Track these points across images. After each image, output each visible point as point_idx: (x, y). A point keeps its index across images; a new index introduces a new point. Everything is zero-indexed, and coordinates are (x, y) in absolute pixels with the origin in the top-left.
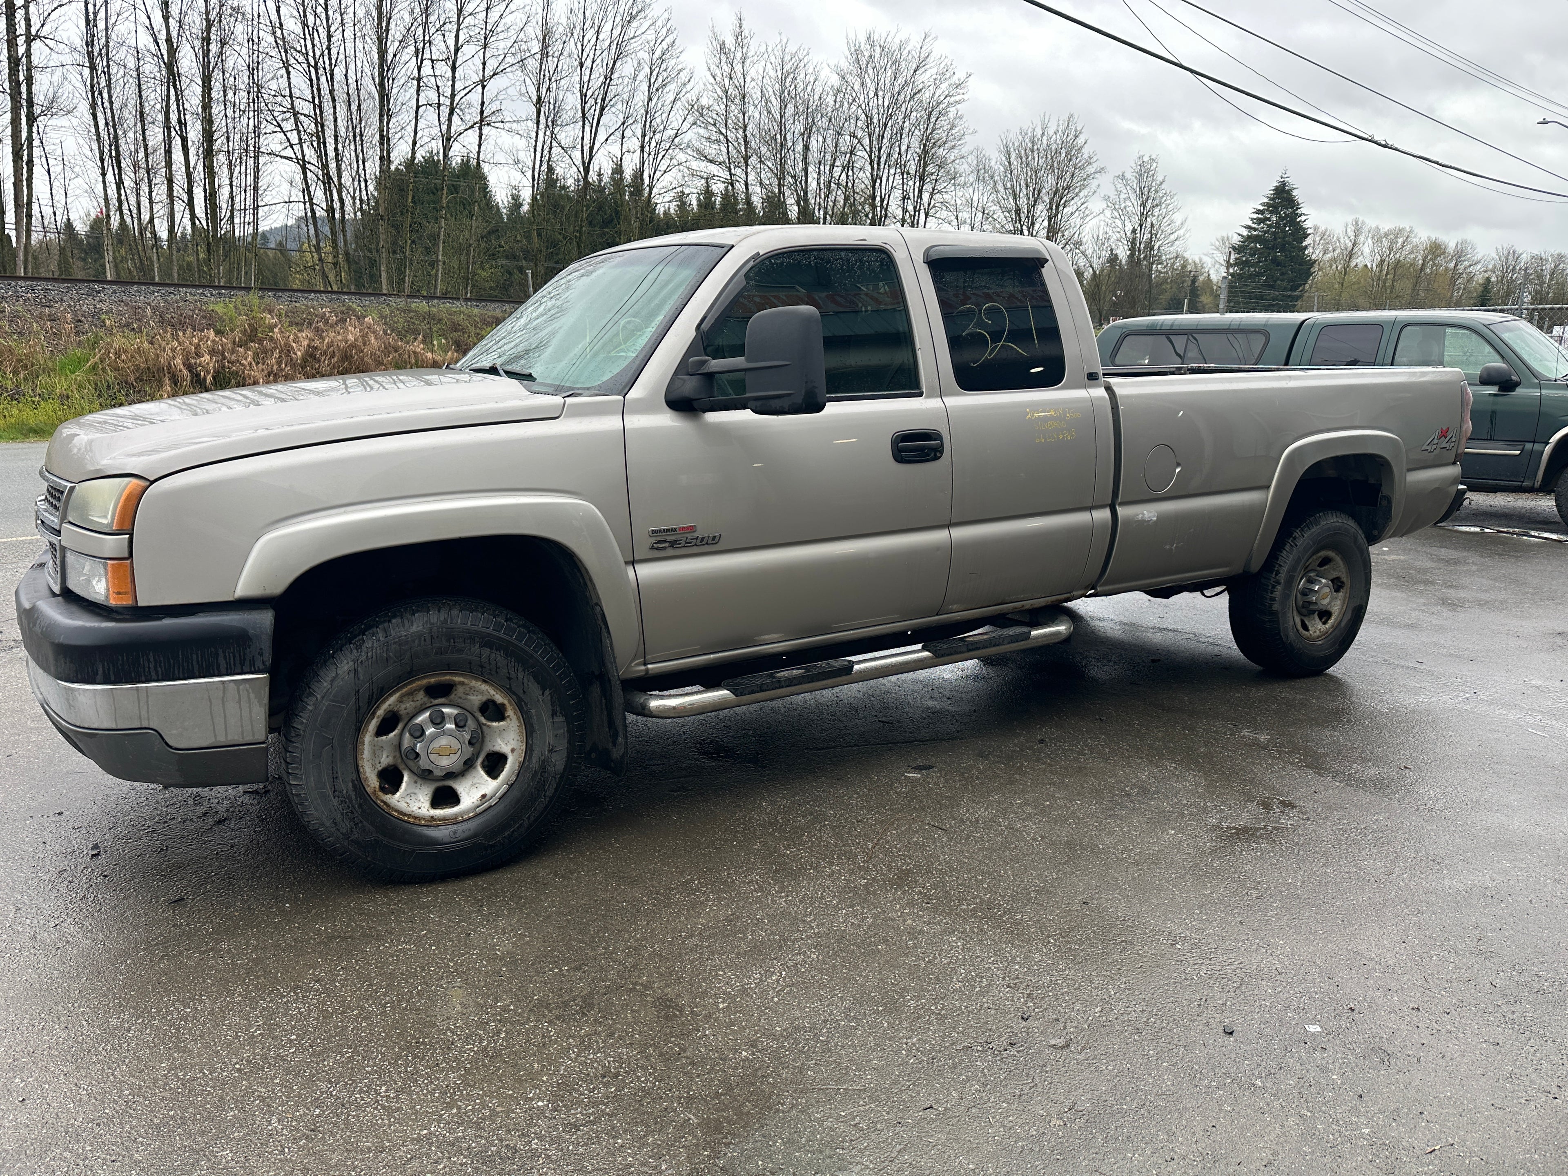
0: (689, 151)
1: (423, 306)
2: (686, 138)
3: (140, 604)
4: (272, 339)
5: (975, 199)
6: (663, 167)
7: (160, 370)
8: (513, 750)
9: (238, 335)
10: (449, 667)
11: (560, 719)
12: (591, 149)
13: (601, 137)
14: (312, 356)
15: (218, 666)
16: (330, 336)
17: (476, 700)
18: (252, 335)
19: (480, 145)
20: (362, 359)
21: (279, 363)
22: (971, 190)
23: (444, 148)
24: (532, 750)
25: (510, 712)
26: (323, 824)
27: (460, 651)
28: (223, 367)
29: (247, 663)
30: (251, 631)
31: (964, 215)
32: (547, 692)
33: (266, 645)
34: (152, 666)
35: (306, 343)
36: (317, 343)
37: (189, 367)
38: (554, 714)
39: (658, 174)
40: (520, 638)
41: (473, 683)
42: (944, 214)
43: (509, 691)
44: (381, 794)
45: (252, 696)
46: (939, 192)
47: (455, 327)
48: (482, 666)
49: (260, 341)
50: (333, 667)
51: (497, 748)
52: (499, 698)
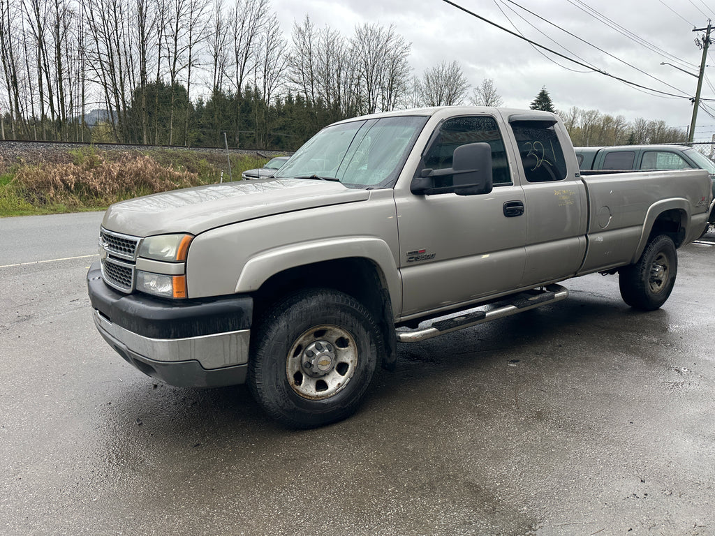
0: (286, 78)
1: (170, 150)
2: (284, 72)
3: (189, 297)
4: (101, 167)
6: (274, 86)
7: (48, 182)
8: (351, 361)
9: (84, 165)
10: (326, 322)
11: (373, 345)
12: (241, 77)
13: (246, 72)
14: (122, 175)
15: (228, 327)
16: (129, 165)
17: (335, 337)
18: (91, 165)
19: (189, 75)
20: (145, 176)
21: (106, 178)
22: (412, 95)
23: (172, 77)
24: (360, 361)
25: (350, 343)
26: (271, 403)
27: (332, 314)
28: (79, 181)
29: (241, 324)
30: (244, 309)
32: (369, 332)
33: (250, 315)
34: (198, 328)
35: (118, 168)
36: (123, 168)
37: (63, 181)
38: (371, 343)
39: (272, 88)
40: (356, 307)
41: (336, 329)
43: (352, 333)
44: (295, 385)
45: (243, 340)
46: (398, 96)
47: (186, 160)
48: (340, 321)
49: (96, 168)
50: (277, 325)
51: (343, 361)
52: (346, 336)
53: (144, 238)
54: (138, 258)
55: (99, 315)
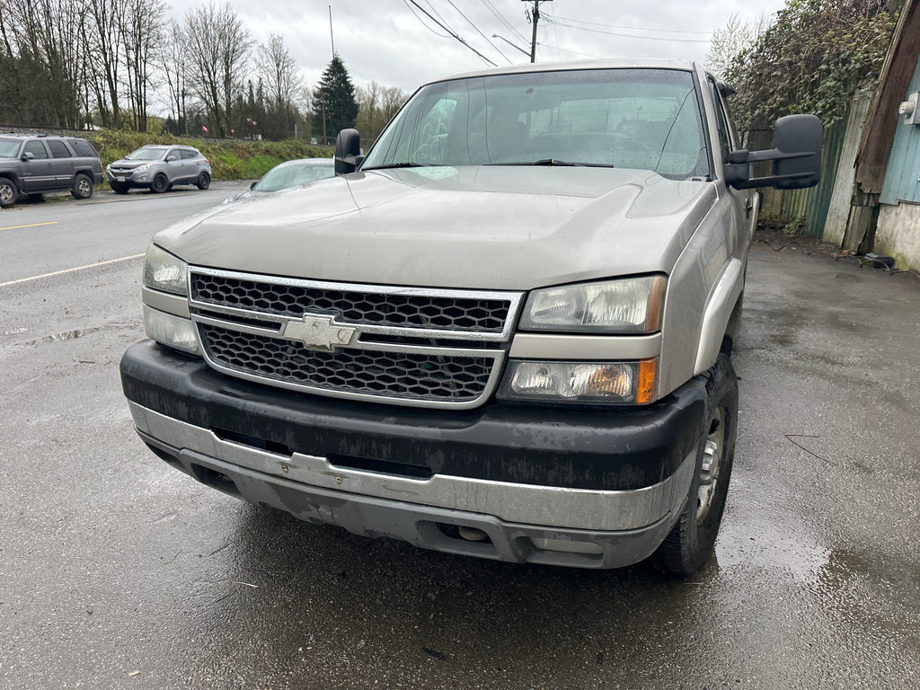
3: (659, 398)
5: (176, 53)
22: (172, 47)
31: (171, 64)
42: (156, 62)
53: (528, 292)
54: (517, 335)
55: (331, 467)
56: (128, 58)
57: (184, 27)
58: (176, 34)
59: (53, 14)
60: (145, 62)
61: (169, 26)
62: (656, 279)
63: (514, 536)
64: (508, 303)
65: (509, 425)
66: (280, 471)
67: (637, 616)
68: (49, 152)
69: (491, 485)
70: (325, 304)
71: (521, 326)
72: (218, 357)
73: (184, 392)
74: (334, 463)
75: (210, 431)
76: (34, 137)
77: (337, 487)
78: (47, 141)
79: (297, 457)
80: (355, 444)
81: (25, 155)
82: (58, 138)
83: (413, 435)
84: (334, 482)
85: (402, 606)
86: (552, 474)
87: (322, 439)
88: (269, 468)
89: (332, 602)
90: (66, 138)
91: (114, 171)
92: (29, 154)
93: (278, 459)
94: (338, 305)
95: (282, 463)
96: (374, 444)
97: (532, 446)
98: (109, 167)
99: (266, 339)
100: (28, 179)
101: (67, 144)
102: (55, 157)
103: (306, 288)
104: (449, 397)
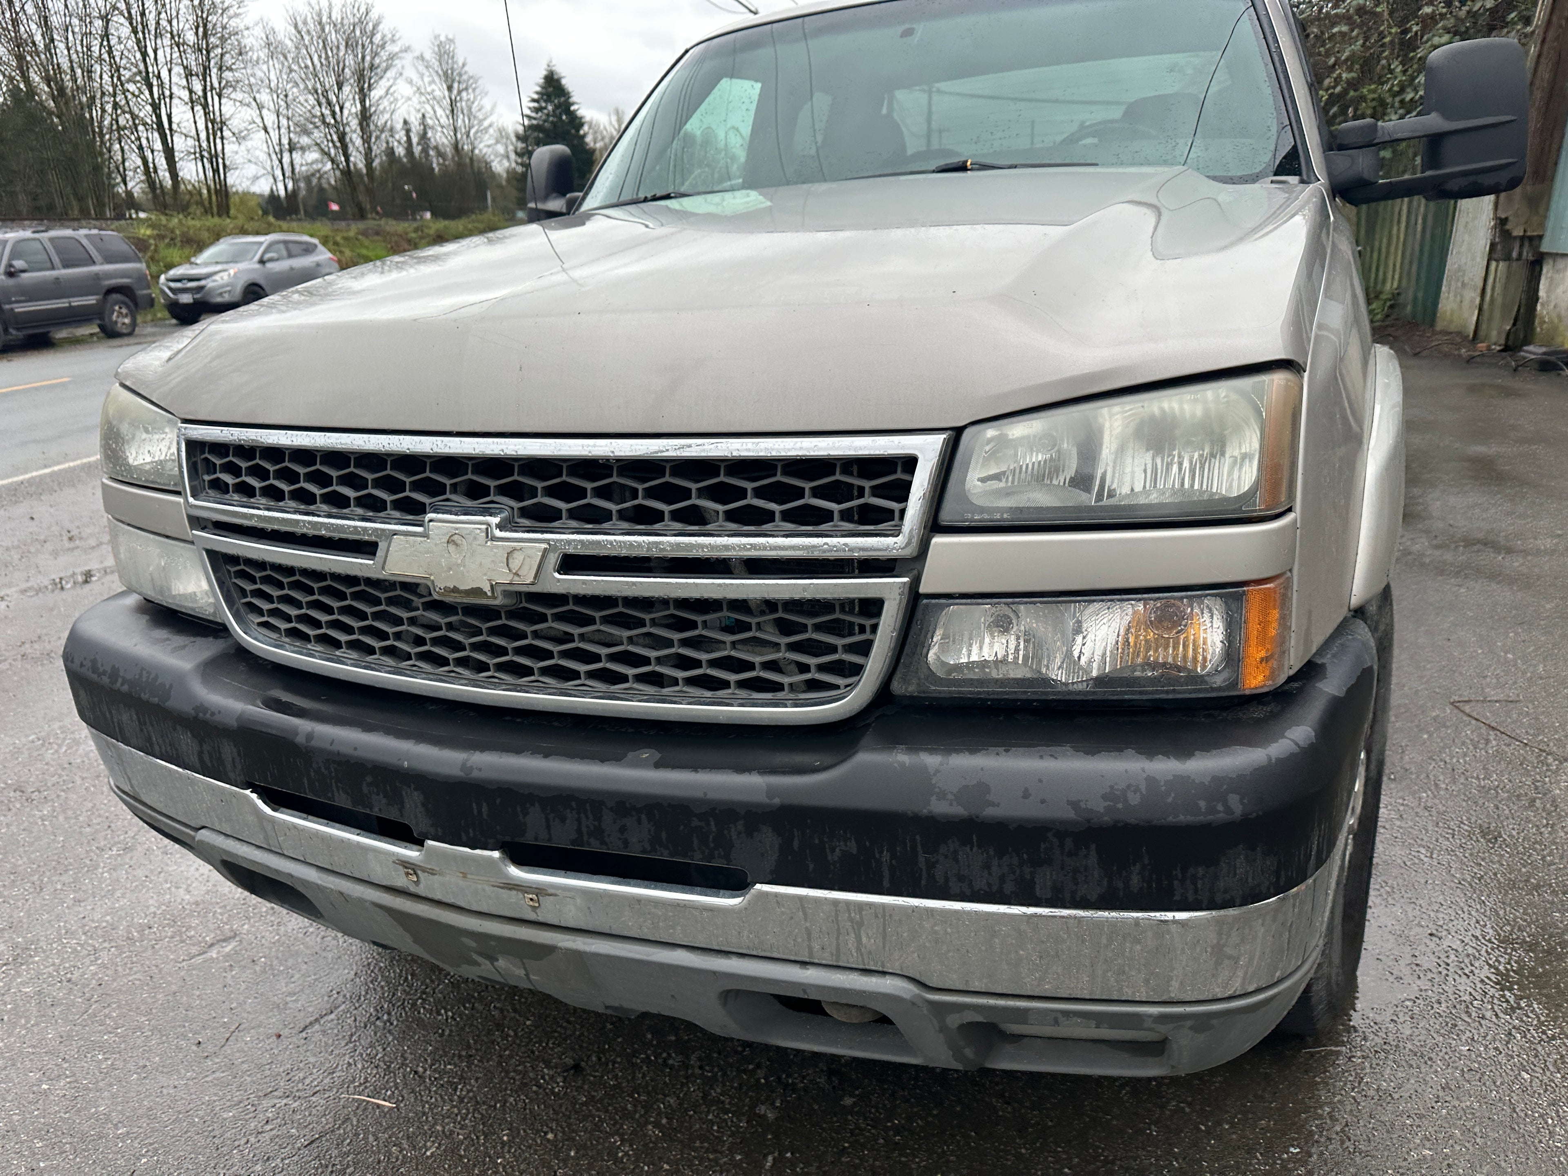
3: (1291, 671)
5: (273, 77)
22: (265, 67)
31: (264, 97)
42: (239, 96)
53: (958, 432)
54: (938, 540)
55: (514, 871)
56: (191, 92)
57: (284, 32)
58: (273, 48)
59: (55, 21)
60: (220, 96)
61: (259, 32)
62: (1278, 379)
63: (954, 1021)
64: (910, 463)
65: (931, 760)
66: (401, 880)
67: (1219, 1138)
68: (56, 260)
69: (894, 907)
70: (475, 492)
71: (947, 516)
72: (261, 624)
73: (187, 708)
74: (520, 860)
75: (248, 792)
76: (28, 234)
77: (532, 916)
78: (52, 240)
79: (434, 851)
80: (563, 820)
81: (11, 266)
82: (68, 232)
83: (699, 794)
84: (523, 906)
85: (704, 1139)
86: (1045, 878)
87: (485, 808)
88: (379, 874)
89: (550, 1136)
90: (83, 232)
91: (172, 285)
92: (19, 264)
93: (393, 854)
94: (503, 490)
95: (406, 865)
96: (608, 817)
97: (990, 812)
98: (163, 278)
99: (351, 580)
100: (19, 308)
101: (85, 242)
102: (66, 266)
103: (428, 456)
104: (780, 695)
